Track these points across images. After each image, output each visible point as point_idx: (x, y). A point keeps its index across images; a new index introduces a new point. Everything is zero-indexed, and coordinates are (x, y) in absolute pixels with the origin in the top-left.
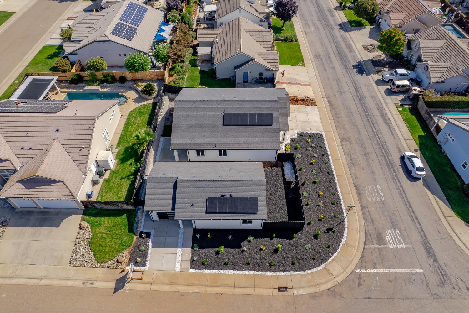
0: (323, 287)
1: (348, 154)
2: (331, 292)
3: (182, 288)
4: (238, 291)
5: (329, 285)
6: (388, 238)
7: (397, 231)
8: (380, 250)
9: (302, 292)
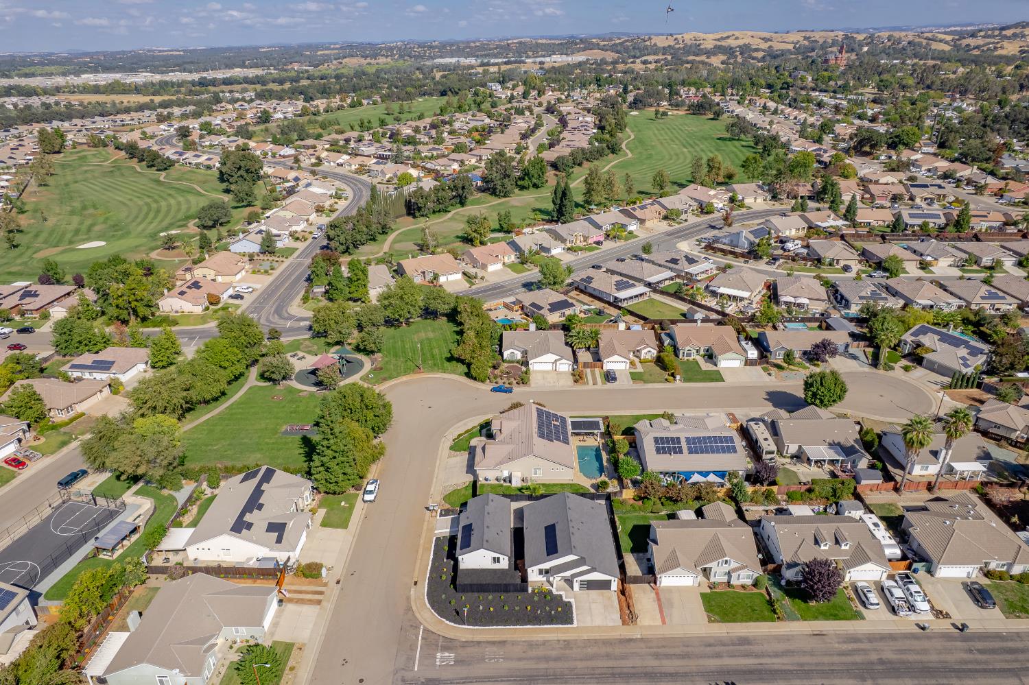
0: (413, 604)
1: (545, 643)
2: (409, 609)
3: (424, 535)
4: (419, 561)
5: (414, 608)
6: (447, 654)
7: (452, 663)
8: (437, 646)
9: (412, 592)
